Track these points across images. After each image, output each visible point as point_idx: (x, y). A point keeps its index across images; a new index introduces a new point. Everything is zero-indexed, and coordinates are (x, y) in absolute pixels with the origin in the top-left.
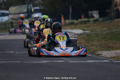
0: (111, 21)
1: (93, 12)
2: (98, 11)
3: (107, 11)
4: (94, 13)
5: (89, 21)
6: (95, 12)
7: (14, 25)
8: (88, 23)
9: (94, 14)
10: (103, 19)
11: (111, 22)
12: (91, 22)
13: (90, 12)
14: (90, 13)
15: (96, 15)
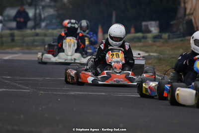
0: (183, 39)
1: (149, 23)
2: (158, 22)
3: (172, 23)
4: (151, 24)
5: (144, 38)
6: (153, 23)
7: (16, 38)
8: (143, 40)
9: (151, 27)
10: (169, 36)
11: (182, 41)
12: (148, 39)
13: (144, 23)
14: (145, 25)
15: (154, 28)
